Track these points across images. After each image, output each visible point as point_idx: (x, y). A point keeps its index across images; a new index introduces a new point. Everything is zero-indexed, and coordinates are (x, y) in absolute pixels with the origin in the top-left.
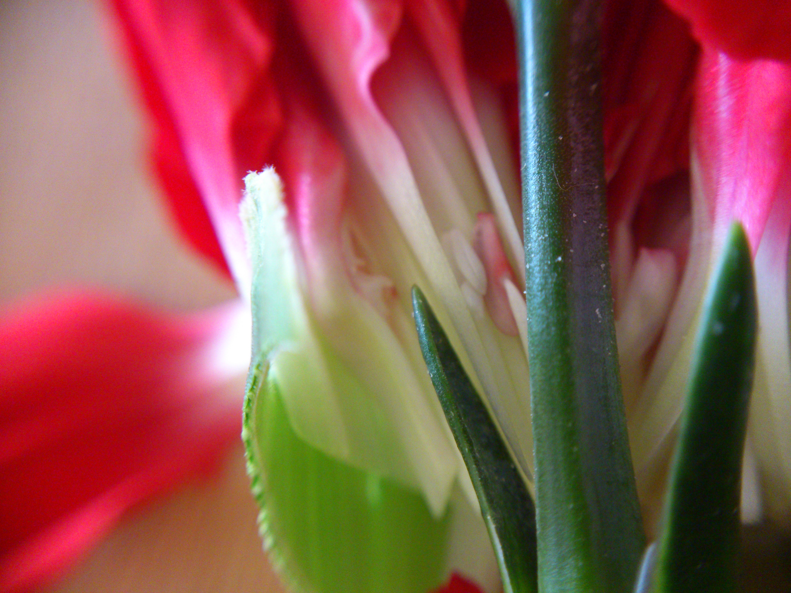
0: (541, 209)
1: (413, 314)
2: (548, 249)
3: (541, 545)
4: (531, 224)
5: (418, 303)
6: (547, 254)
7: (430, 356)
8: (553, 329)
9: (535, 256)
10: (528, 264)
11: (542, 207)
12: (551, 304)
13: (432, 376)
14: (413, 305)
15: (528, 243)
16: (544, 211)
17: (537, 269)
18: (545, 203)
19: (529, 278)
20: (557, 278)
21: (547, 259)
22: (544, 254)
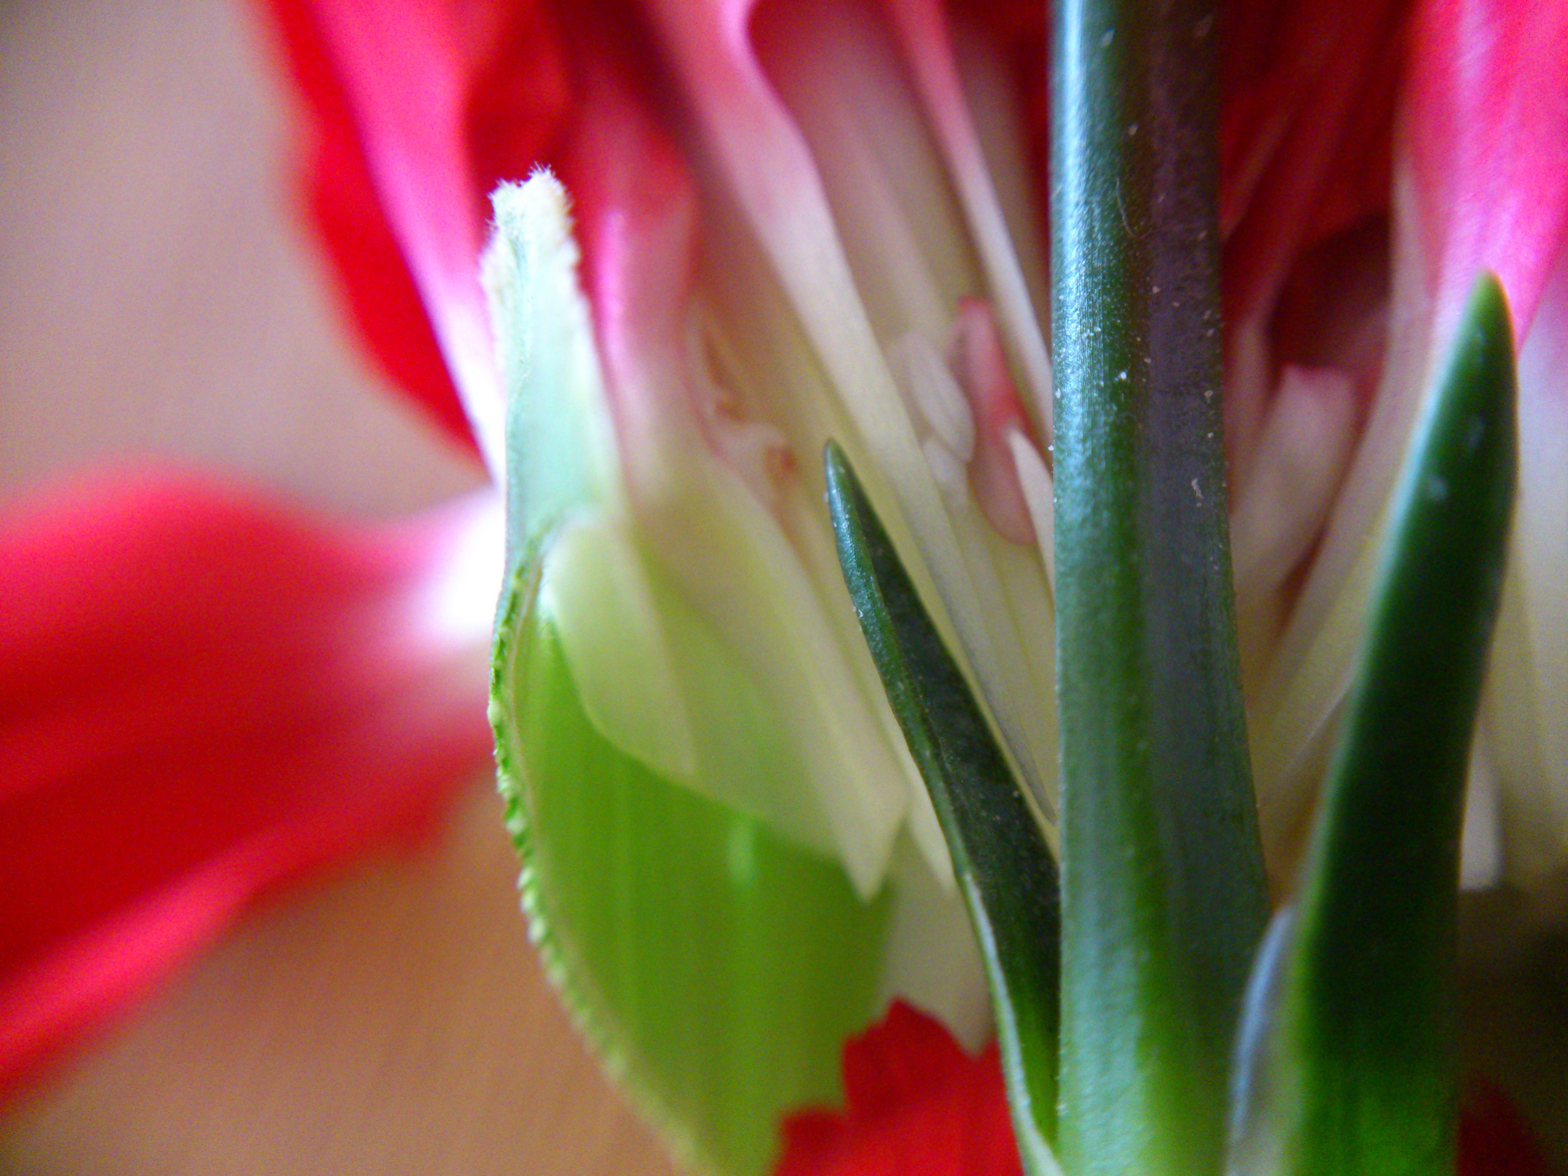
0: (1087, 276)
1: (826, 495)
2: (1102, 358)
3: (1067, 926)
4: (1067, 309)
5: (838, 474)
6: (1098, 366)
7: (858, 577)
8: (1106, 514)
9: (1073, 372)
10: (1059, 390)
11: (1092, 273)
12: (1103, 465)
13: (862, 615)
14: (827, 479)
15: (1060, 348)
16: (1095, 280)
17: (1076, 398)
18: (1098, 264)
19: (1059, 418)
20: (1117, 414)
21: (1099, 378)
22: (1092, 367)
